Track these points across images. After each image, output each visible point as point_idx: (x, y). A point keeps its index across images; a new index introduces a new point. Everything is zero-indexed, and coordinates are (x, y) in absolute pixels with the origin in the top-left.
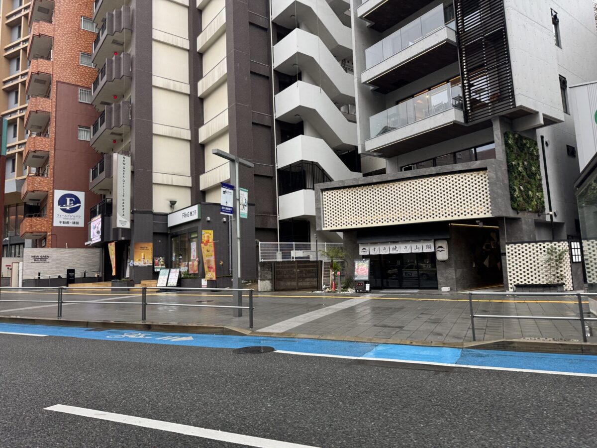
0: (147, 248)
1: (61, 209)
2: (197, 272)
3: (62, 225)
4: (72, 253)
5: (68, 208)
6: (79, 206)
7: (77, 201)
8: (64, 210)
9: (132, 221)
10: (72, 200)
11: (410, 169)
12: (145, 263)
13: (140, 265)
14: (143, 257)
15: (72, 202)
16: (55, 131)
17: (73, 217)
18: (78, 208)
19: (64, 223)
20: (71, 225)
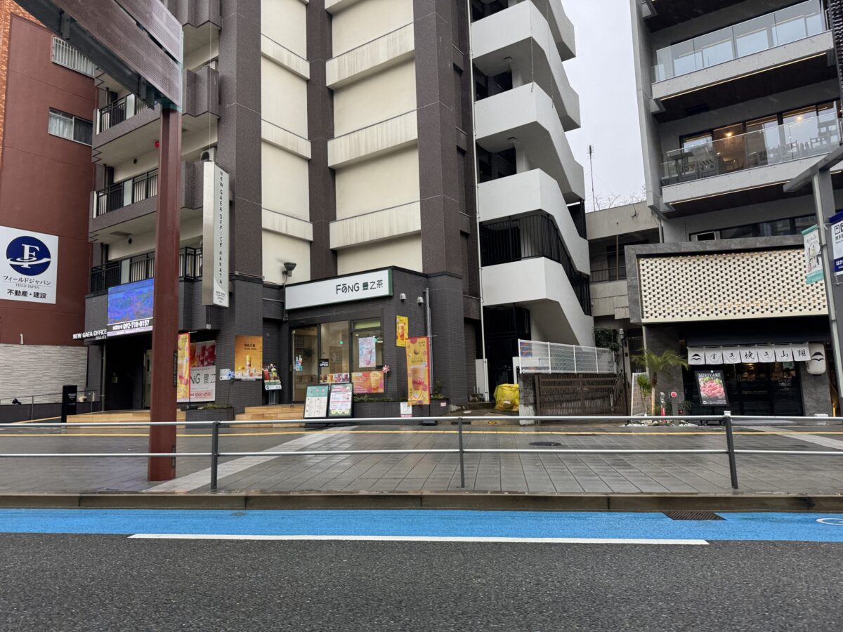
0: (254, 346)
1: (12, 265)
2: (381, 390)
3: (13, 297)
4: (34, 354)
5: (26, 265)
6: (47, 264)
7: (44, 252)
8: (18, 269)
9: (231, 295)
10: (35, 250)
11: (711, 237)
12: (251, 375)
13: (243, 378)
14: (248, 363)
15: (34, 254)
16: (5, 109)
17: (35, 283)
18: (46, 265)
19: (17, 293)
20: (30, 299)
